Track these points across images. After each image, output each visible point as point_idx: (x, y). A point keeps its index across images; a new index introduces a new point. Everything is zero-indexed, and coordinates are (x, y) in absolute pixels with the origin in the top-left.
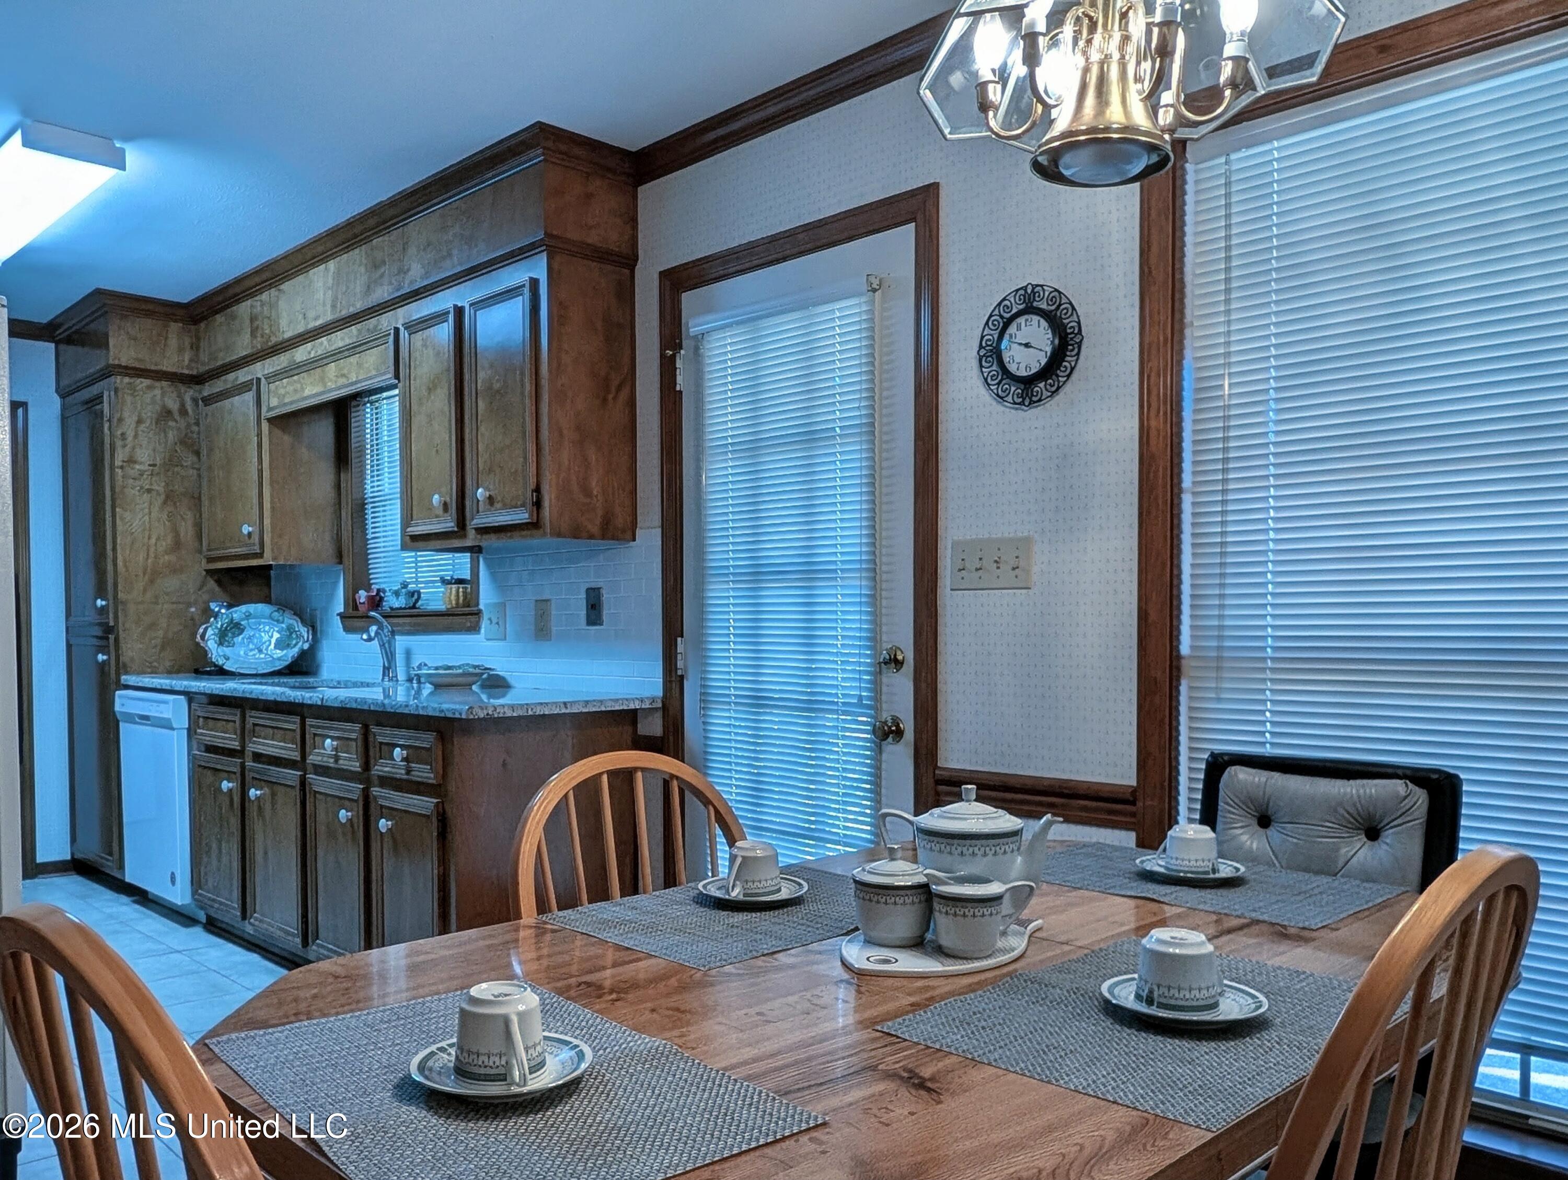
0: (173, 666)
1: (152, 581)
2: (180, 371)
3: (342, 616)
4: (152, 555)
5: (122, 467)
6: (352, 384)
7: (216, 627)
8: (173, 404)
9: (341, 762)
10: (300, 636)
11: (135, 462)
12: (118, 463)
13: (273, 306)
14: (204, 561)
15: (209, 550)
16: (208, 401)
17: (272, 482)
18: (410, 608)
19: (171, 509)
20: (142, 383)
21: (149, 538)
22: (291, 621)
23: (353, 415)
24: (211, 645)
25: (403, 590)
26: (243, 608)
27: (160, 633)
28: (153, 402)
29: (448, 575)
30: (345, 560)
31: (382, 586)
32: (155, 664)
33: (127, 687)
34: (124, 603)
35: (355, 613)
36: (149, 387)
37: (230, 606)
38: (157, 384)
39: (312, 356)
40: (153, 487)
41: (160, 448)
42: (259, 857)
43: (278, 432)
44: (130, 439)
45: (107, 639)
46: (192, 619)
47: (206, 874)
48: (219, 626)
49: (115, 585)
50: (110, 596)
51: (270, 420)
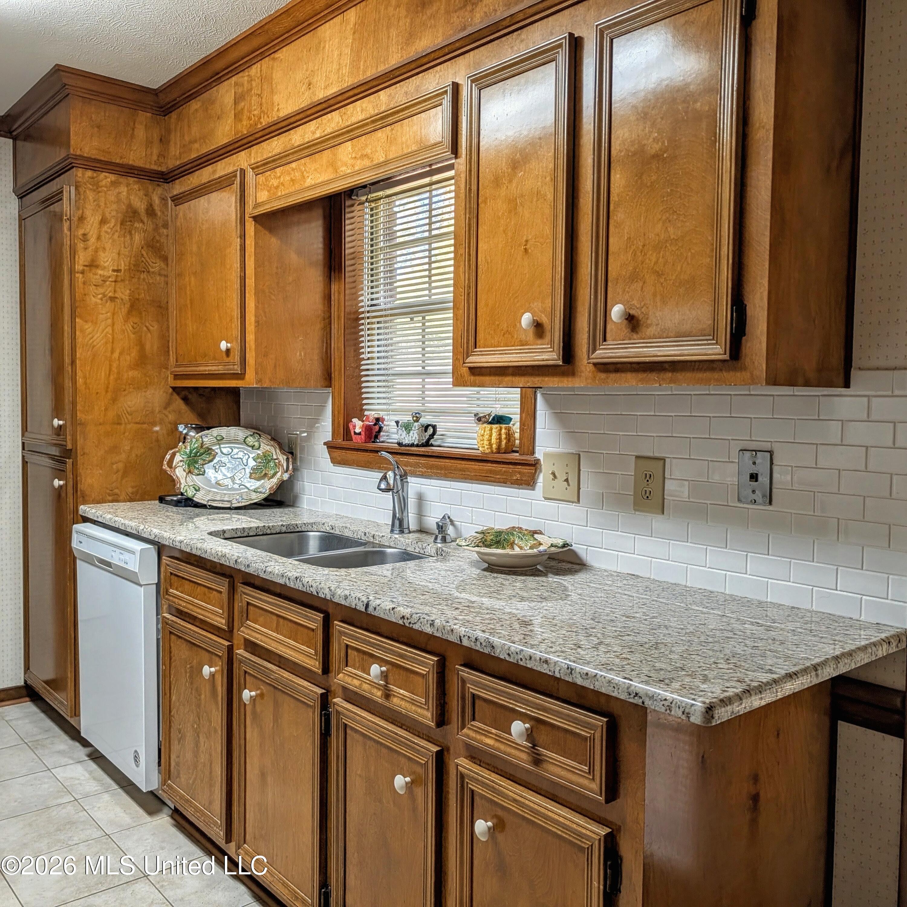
0: (137, 492)
1: (114, 400)
2: (147, 166)
3: (330, 446)
4: (114, 369)
5: (83, 272)
6: (379, 165)
7: (186, 453)
8: (140, 205)
9: (395, 700)
10: (278, 465)
11: (97, 267)
12: (79, 267)
13: (266, 79)
14: (170, 378)
15: (177, 366)
16: (178, 200)
17: (258, 292)
18: (423, 445)
19: (136, 320)
20: (106, 177)
21: (112, 352)
22: (268, 448)
23: (348, 216)
24: (180, 473)
25: (416, 424)
26: (215, 432)
27: (123, 456)
28: (119, 201)
29: (483, 411)
30: (335, 382)
31: (381, 414)
32: (116, 491)
33: (85, 520)
34: (83, 424)
35: (346, 444)
36: (114, 184)
37: (200, 429)
38: (123, 180)
39: (318, 135)
40: (116, 295)
41: (125, 251)
42: (252, 774)
43: (264, 232)
44: (93, 240)
45: (65, 463)
46: (157, 441)
47: (178, 764)
48: (188, 451)
49: (74, 404)
50: (68, 416)
51: (255, 218)
